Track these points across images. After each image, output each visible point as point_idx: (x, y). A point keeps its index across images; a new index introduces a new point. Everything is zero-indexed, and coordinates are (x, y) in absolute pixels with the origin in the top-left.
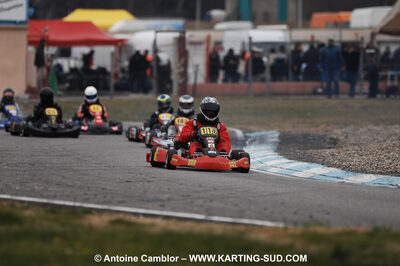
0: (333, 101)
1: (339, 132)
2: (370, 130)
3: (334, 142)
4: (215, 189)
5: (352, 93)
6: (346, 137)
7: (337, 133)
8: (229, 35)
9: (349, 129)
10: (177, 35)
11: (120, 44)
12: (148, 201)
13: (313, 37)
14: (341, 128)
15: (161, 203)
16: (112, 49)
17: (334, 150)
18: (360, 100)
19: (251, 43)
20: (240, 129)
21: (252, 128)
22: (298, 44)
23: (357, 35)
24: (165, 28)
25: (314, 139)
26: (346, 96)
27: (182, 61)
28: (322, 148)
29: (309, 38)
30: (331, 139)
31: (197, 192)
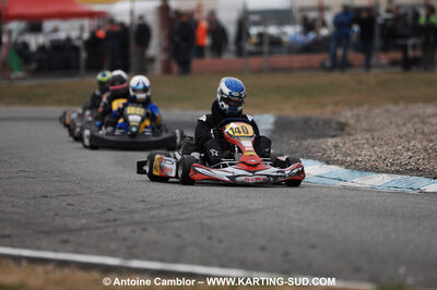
1: (349, 114)
3: (342, 128)
4: (163, 205)
5: (368, 66)
6: (358, 121)
7: (347, 115)
9: (362, 111)
13: (321, 1)
14: (351, 109)
17: (338, 140)
25: (317, 124)
28: (325, 136)
29: (316, 4)
30: (338, 123)
31: (132, 212)
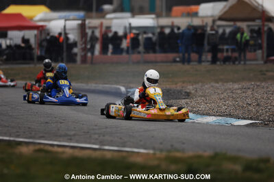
0: (186, 67)
1: (191, 87)
2: (212, 86)
3: (188, 95)
4: (106, 128)
5: (200, 61)
6: (196, 91)
7: (190, 88)
8: (115, 21)
9: (198, 86)
10: (80, 22)
11: (41, 28)
12: (60, 136)
13: (173, 23)
14: (192, 85)
15: (69, 137)
16: (35, 32)
17: (188, 100)
18: (205, 66)
19: (131, 28)
20: (124, 86)
21: (132, 85)
22: (162, 27)
23: (203, 21)
24: (71, 17)
25: (174, 92)
26: (195, 63)
27: (84, 40)
28: (176, 99)
29: (170, 24)
30: (186, 92)
31: (94, 129)
